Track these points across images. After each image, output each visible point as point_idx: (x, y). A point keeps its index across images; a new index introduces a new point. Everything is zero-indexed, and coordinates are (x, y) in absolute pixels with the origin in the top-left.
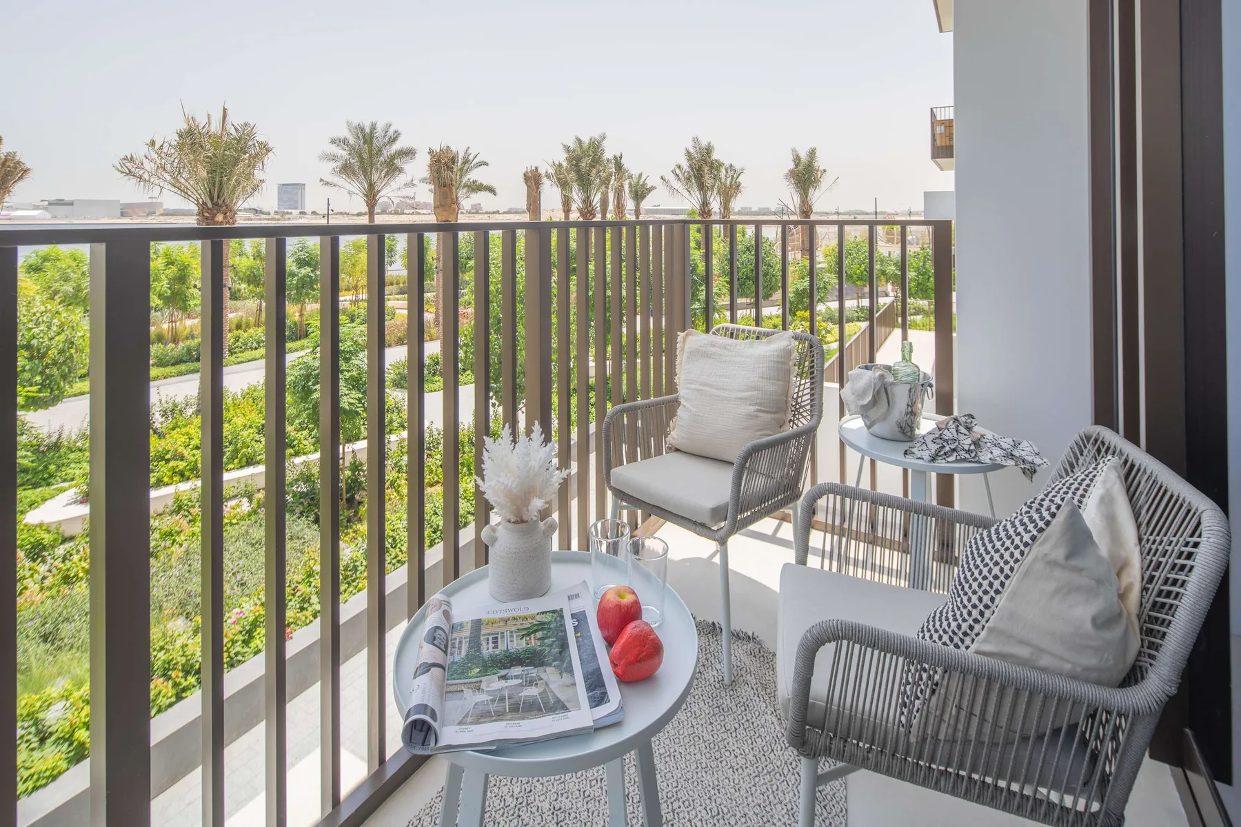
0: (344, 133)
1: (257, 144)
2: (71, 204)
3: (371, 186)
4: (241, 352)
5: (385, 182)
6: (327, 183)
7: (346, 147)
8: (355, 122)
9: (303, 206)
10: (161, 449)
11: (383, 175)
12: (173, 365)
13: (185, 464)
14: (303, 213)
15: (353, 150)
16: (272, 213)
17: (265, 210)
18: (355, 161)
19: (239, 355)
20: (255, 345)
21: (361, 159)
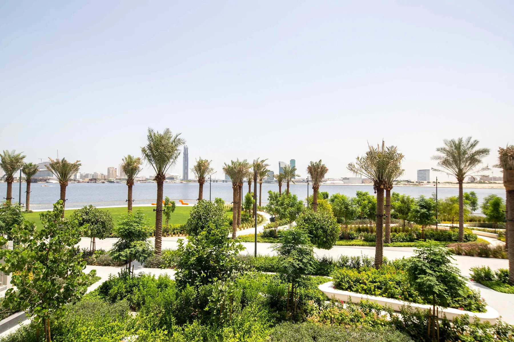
0: (443, 146)
1: (397, 155)
2: (348, 179)
3: (460, 170)
4: (396, 242)
5: (469, 168)
6: (435, 170)
7: (445, 152)
8: (450, 139)
9: (429, 179)
10: (358, 278)
11: (467, 164)
12: (370, 241)
13: (366, 287)
14: (429, 182)
15: (449, 153)
16: (415, 182)
17: (412, 181)
18: (451, 159)
19: (395, 243)
20: (401, 240)
21: (454, 157)
